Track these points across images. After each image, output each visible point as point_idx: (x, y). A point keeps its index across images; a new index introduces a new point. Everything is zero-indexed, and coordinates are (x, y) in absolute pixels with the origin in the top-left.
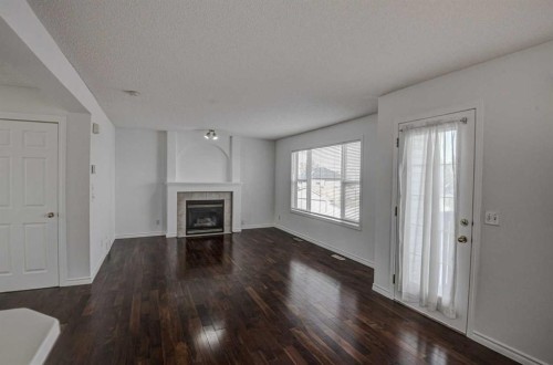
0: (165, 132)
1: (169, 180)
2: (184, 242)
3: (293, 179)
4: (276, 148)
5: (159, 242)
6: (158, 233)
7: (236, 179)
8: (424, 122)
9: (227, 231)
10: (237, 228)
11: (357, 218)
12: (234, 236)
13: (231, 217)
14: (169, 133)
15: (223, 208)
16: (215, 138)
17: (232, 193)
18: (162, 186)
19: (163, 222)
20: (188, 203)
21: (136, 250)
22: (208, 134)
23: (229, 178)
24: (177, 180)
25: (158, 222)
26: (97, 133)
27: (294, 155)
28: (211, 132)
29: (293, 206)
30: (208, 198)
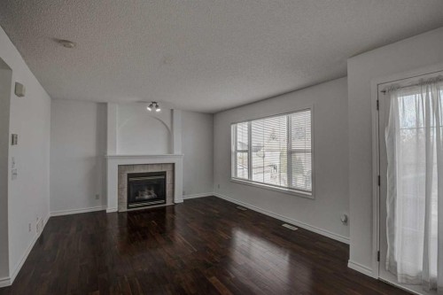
0: (106, 104)
1: (110, 153)
2: (126, 216)
3: (233, 149)
4: (214, 121)
5: (99, 217)
6: (99, 208)
7: (178, 151)
8: (416, 80)
9: (169, 203)
10: (179, 199)
11: (309, 187)
12: (176, 208)
13: (173, 188)
14: (109, 106)
15: (165, 179)
16: (158, 110)
17: (174, 164)
18: (101, 160)
19: (103, 197)
20: (130, 176)
21: (73, 229)
22: (151, 106)
23: (170, 149)
24: (118, 153)
25: (97, 197)
26: (21, 95)
27: (232, 126)
28: (154, 104)
29: (233, 175)
30: (150, 171)
